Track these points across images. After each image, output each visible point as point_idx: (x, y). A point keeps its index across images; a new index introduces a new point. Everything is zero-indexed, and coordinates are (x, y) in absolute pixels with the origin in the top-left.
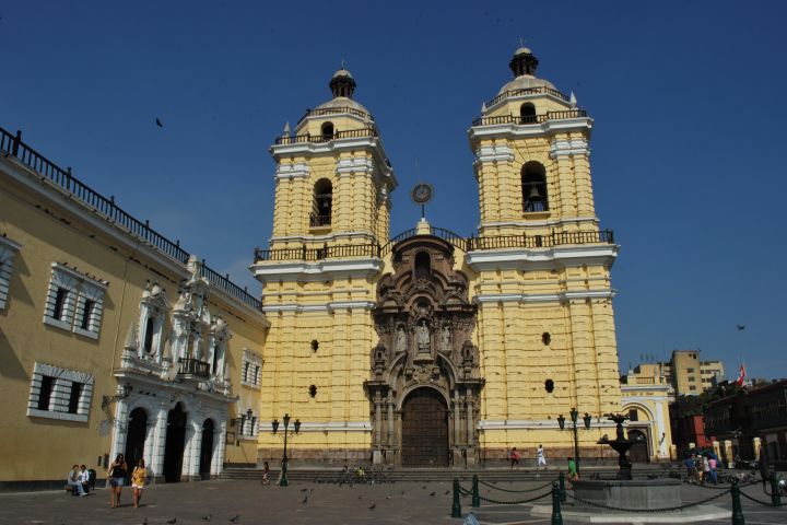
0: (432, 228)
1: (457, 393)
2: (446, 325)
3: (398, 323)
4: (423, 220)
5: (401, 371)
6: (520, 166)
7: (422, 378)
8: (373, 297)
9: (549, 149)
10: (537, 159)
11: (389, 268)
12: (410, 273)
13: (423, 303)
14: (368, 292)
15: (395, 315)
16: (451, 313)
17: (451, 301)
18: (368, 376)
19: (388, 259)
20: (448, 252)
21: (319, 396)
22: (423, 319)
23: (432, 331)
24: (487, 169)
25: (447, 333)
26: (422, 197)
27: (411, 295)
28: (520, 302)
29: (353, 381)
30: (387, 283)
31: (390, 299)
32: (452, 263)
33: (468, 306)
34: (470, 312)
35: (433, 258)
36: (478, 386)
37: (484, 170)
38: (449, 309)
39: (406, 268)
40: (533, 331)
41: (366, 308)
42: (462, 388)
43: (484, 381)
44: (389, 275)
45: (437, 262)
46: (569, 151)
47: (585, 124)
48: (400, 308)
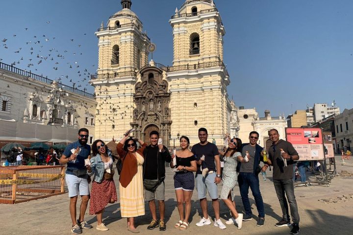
0: (155, 63)
1: (162, 126)
2: (159, 101)
3: (142, 101)
4: (152, 60)
5: (143, 119)
6: (189, 35)
7: (151, 120)
8: (134, 91)
9: (201, 27)
10: (196, 32)
11: (139, 80)
12: (146, 82)
13: (151, 93)
14: (131, 89)
15: (141, 98)
16: (160, 97)
17: (160, 92)
18: (132, 121)
19: (139, 77)
20: (160, 73)
21: (115, 129)
22: (151, 99)
23: (154, 103)
24: (176, 37)
25: (159, 104)
26: (152, 49)
27: (146, 91)
28: (186, 91)
29: (126, 123)
30: (139, 86)
31: (138, 92)
32: (162, 77)
33: (167, 93)
34: (168, 96)
35: (155, 75)
36: (170, 123)
37: (175, 38)
38: (160, 95)
39: (145, 80)
40: (191, 102)
41: (131, 96)
42: (164, 124)
43: (172, 122)
44: (139, 82)
45: (156, 77)
46: (208, 27)
47: (215, 15)
48: (142, 95)
